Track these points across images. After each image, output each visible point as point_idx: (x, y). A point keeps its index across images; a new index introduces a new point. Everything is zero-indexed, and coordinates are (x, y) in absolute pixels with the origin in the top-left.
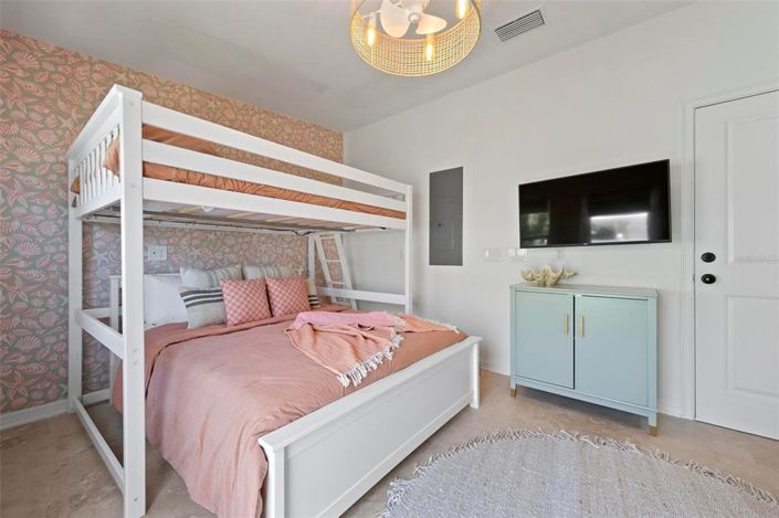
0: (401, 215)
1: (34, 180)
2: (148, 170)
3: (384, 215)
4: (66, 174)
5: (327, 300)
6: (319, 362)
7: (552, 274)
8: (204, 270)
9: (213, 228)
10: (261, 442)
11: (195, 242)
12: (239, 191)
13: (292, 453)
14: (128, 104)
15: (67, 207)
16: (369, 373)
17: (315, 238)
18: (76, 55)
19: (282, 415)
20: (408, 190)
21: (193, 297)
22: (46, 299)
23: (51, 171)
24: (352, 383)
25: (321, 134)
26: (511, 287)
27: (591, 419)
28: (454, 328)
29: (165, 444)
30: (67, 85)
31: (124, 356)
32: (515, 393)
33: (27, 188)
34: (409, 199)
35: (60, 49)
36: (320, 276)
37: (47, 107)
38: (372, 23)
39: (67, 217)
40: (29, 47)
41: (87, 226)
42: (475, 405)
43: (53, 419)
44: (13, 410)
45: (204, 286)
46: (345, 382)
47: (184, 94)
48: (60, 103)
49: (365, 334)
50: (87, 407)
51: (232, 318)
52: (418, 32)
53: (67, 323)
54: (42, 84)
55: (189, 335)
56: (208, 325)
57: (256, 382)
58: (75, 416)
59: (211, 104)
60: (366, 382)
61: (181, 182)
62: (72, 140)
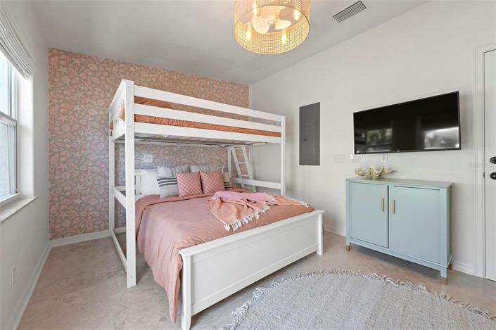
0: (278, 135)
1: (95, 123)
2: (137, 118)
3: (266, 135)
4: (108, 120)
5: (239, 186)
6: (217, 217)
7: (375, 171)
8: (170, 167)
9: (175, 144)
10: (180, 252)
11: (166, 152)
12: (180, 126)
13: (196, 260)
14: (128, 87)
15: (108, 136)
16: (242, 225)
17: (231, 149)
18: (113, 61)
19: (191, 241)
20: (282, 119)
21: (164, 181)
22: (100, 181)
23: (102, 119)
24: (231, 229)
25: (236, 88)
26: (346, 180)
27: (399, 269)
28: (305, 204)
29: (146, 254)
30: (109, 76)
31: (126, 207)
32: (349, 248)
33: (93, 128)
34: (283, 124)
35: (106, 59)
36: (234, 171)
37: (101, 88)
38: (249, 27)
39: (108, 141)
40: (94, 60)
41: (117, 145)
42: (320, 253)
43: (103, 239)
44: (88, 233)
45: (169, 175)
46: (228, 228)
47: (161, 74)
48: (106, 86)
49: (249, 205)
50: (116, 235)
51: (182, 193)
52: (276, 28)
53: (108, 193)
54: (99, 78)
55: (159, 201)
56: (170, 196)
57: (184, 224)
58: (111, 238)
59: (175, 77)
60: (240, 230)
61: (152, 123)
62: (110, 103)
